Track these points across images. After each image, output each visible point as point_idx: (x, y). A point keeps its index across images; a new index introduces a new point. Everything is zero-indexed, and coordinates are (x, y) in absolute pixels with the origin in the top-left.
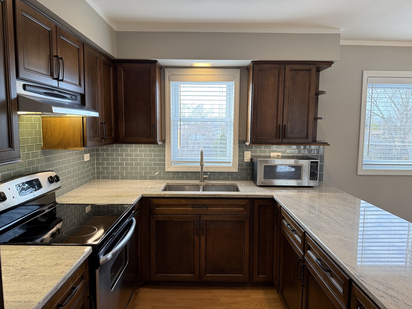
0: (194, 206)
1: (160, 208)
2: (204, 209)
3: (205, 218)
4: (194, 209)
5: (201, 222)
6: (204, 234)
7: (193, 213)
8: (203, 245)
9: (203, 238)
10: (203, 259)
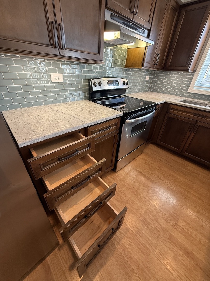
0: (195, 114)
1: (173, 111)
2: (202, 118)
3: (199, 124)
4: (195, 116)
5: (196, 126)
6: (195, 132)
7: (193, 119)
8: (191, 138)
9: (193, 135)
10: (187, 145)
